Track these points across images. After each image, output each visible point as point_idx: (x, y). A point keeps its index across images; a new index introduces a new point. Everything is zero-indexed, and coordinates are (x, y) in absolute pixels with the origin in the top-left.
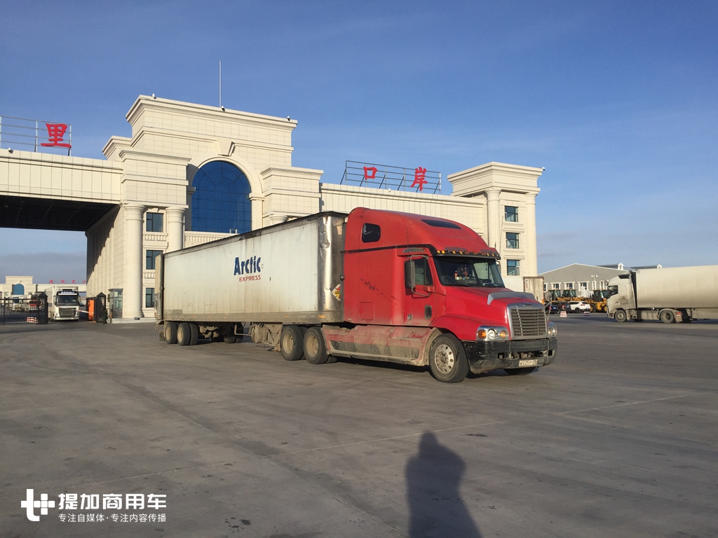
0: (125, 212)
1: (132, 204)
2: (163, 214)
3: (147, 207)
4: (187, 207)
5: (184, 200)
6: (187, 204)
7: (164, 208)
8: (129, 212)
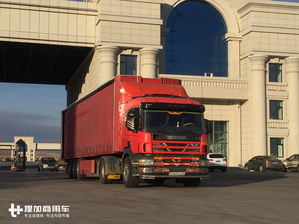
0: (100, 55)
1: (105, 45)
2: (136, 56)
3: (121, 49)
4: (161, 47)
5: (158, 40)
6: (161, 44)
7: (137, 49)
8: (103, 54)
